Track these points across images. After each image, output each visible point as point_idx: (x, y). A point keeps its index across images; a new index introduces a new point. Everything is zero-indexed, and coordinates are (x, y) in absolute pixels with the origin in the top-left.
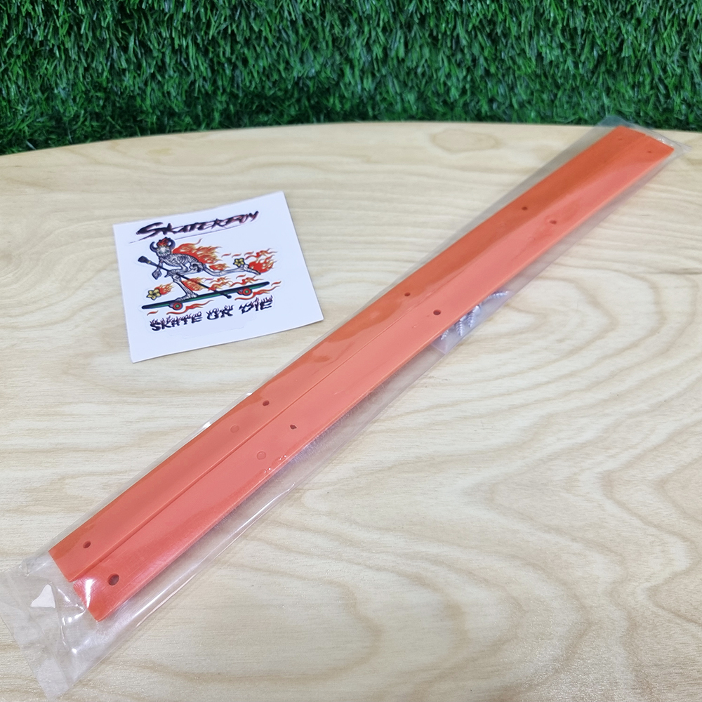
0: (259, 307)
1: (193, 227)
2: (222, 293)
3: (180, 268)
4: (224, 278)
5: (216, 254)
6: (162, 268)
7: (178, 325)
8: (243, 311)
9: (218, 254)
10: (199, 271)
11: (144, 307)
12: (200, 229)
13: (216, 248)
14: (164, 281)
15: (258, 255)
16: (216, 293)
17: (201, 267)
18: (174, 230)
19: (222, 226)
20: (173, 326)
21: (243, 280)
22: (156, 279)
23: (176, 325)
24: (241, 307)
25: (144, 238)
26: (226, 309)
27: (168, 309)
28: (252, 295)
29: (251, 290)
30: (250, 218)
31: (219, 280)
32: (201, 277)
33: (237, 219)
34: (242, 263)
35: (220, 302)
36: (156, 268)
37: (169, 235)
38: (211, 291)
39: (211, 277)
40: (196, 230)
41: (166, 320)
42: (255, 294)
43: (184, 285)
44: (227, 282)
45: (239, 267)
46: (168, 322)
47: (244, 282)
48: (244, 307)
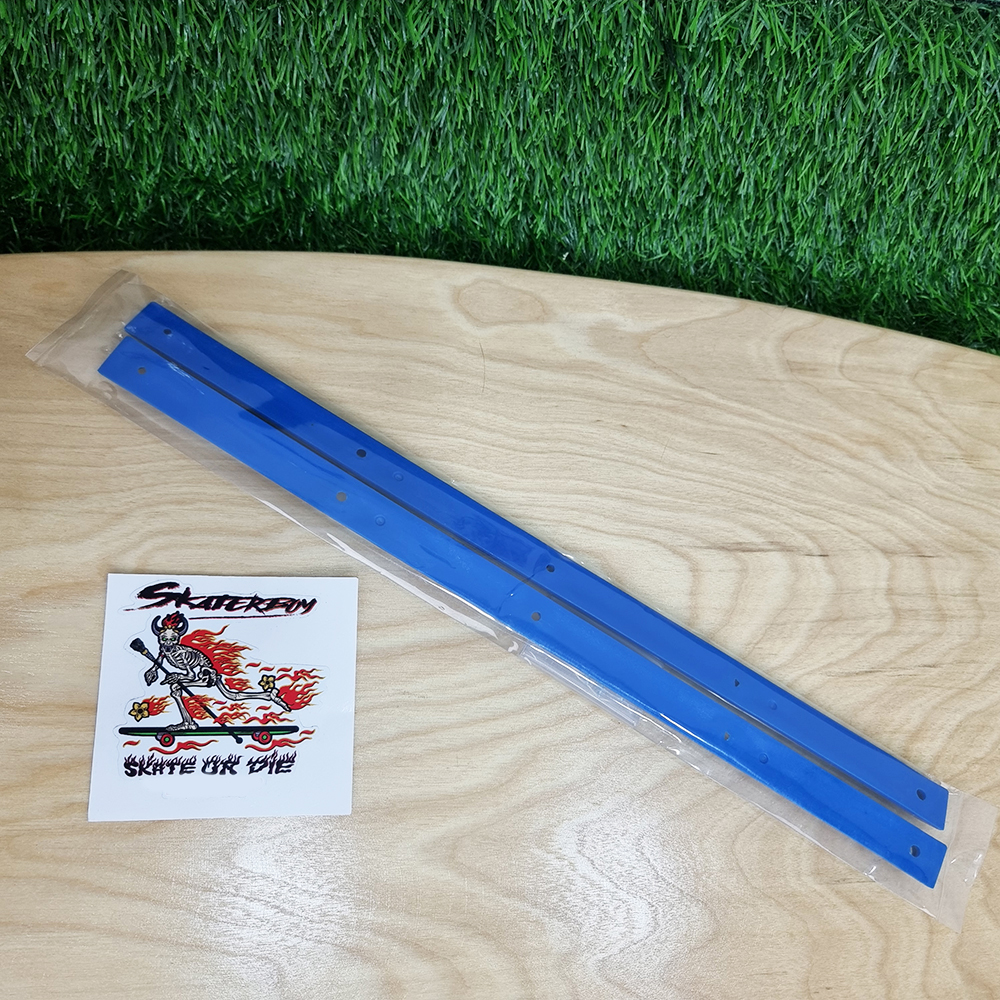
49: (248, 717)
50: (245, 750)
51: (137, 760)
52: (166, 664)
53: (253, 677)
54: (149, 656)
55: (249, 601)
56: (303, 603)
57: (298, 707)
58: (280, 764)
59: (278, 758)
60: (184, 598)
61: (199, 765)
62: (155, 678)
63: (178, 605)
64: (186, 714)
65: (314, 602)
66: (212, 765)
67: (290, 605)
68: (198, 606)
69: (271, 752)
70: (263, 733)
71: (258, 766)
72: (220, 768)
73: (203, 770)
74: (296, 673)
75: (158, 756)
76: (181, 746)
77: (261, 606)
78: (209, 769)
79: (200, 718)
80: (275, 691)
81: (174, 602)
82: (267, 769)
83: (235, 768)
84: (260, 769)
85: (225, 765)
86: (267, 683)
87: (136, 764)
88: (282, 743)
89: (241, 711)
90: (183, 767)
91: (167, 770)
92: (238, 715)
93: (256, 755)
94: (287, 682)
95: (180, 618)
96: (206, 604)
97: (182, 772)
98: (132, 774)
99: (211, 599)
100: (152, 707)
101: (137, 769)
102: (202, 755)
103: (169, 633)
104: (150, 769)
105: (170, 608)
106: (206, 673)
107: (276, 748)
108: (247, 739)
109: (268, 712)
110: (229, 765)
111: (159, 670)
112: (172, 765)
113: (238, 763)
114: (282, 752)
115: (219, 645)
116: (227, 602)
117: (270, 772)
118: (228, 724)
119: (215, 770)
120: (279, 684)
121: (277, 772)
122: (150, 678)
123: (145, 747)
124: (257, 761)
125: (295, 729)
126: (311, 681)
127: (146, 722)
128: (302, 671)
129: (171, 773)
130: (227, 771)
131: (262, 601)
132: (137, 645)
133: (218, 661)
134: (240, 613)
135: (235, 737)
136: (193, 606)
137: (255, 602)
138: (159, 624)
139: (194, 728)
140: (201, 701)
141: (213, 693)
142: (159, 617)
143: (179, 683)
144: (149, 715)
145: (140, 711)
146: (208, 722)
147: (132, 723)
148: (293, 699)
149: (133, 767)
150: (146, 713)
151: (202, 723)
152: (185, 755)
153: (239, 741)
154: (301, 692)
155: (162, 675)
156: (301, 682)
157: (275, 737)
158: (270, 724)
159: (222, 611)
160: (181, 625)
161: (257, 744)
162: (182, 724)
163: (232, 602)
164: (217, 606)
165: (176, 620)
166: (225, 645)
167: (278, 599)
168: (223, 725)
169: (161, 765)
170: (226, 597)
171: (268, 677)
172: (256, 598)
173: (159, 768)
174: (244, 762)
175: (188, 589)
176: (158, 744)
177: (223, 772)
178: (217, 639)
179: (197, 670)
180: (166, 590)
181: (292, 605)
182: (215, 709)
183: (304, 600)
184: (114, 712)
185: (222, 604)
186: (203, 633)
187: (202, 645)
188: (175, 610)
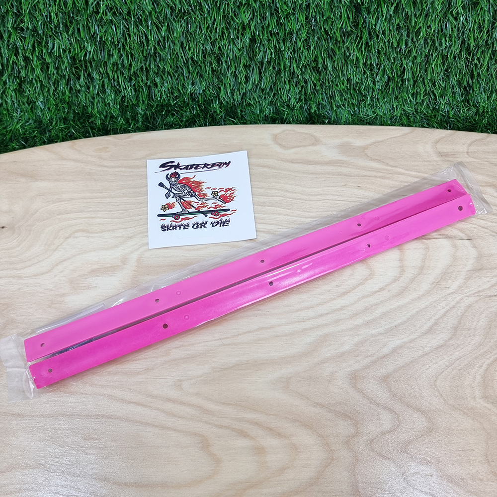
49: (208, 207)
50: (209, 219)
51: (166, 225)
52: (173, 191)
53: (209, 193)
54: (166, 188)
55: (203, 165)
56: (226, 163)
57: (229, 202)
58: (224, 223)
59: (223, 221)
60: (177, 166)
61: (191, 225)
62: (169, 196)
63: (175, 169)
64: (183, 208)
65: (230, 162)
66: (196, 225)
67: (220, 165)
68: (183, 169)
69: (220, 219)
70: (215, 212)
71: (215, 224)
72: (200, 226)
73: (193, 227)
74: (226, 189)
75: (174, 224)
76: (183, 219)
77: (209, 167)
78: (195, 227)
79: (189, 209)
80: (218, 197)
81: (173, 168)
82: (219, 225)
83: (205, 225)
84: (216, 225)
85: (201, 225)
86: (215, 194)
87: (165, 227)
88: (223, 215)
89: (205, 205)
90: (184, 226)
91: (178, 228)
92: (204, 207)
93: (214, 220)
94: (222, 193)
95: (176, 173)
96: (186, 168)
97: (184, 229)
98: (165, 230)
99: (188, 166)
100: (170, 206)
101: (166, 228)
102: (191, 222)
103: (173, 179)
104: (171, 228)
105: (173, 170)
106: (189, 192)
107: (222, 217)
108: (209, 215)
109: (216, 204)
110: (203, 225)
111: (171, 193)
112: (180, 226)
113: (207, 224)
114: (224, 218)
115: (193, 182)
116: (194, 166)
117: (220, 226)
118: (201, 210)
119: (197, 227)
120: (220, 194)
121: (223, 226)
122: (167, 196)
123: (168, 221)
124: (214, 222)
125: (229, 210)
126: (232, 192)
127: (168, 212)
128: (228, 189)
129: (180, 229)
130: (203, 227)
131: (209, 165)
132: (161, 185)
133: (194, 188)
134: (201, 170)
135: (204, 214)
136: (181, 169)
137: (206, 165)
138: (169, 176)
139: (187, 212)
140: (189, 203)
141: (193, 199)
142: (168, 174)
143: (179, 196)
144: (169, 209)
145: (165, 208)
146: (193, 210)
147: (162, 212)
148: (226, 199)
149: (164, 228)
150: (167, 209)
151: (190, 211)
152: (185, 222)
153: (206, 216)
154: (229, 196)
155: (172, 195)
156: (229, 192)
157: (220, 213)
158: (218, 209)
159: (193, 170)
160: (177, 176)
161: (213, 216)
162: (182, 211)
163: (197, 166)
164: (191, 168)
165: (175, 174)
166: (196, 182)
167: (215, 163)
168: (199, 210)
169: (176, 226)
170: (194, 165)
171: (215, 192)
172: (206, 164)
173: (175, 227)
174: (209, 223)
175: (178, 163)
176: (173, 219)
178: (192, 180)
179: (186, 192)
180: (170, 164)
181: (221, 165)
182: (195, 205)
184: (154, 208)
185: (193, 167)
186: (186, 178)
187: (187, 183)
188: (175, 171)
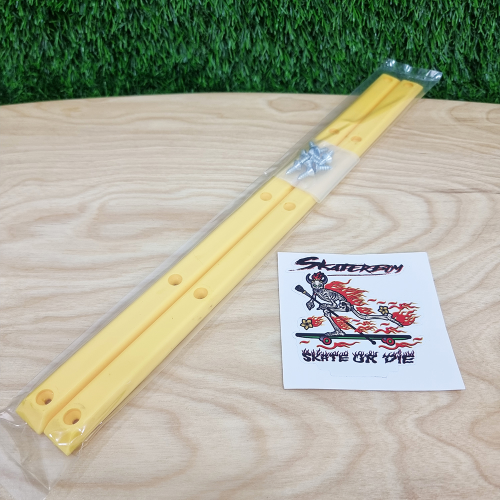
0: (402, 359)
1: (344, 267)
2: (368, 337)
3: (331, 303)
4: (369, 323)
5: (363, 297)
6: (315, 300)
7: (327, 360)
8: (387, 361)
9: (365, 297)
10: (347, 310)
11: (298, 335)
12: (350, 270)
13: (364, 291)
14: (316, 313)
15: (401, 307)
16: (361, 336)
17: (349, 306)
18: (328, 267)
19: (369, 272)
20: (323, 360)
21: (387, 329)
22: (310, 310)
23: (325, 360)
24: (384, 356)
25: (302, 269)
26: (370, 355)
27: (317, 342)
28: (394, 346)
29: (394, 340)
30: (395, 270)
31: (364, 324)
32: (349, 317)
33: (383, 269)
34: (387, 312)
35: (365, 346)
36: (310, 299)
37: (323, 270)
38: (357, 333)
39: (359, 319)
40: (346, 270)
41: (316, 353)
42: (398, 345)
43: (334, 321)
44: (372, 328)
45: (384, 315)
46: (317, 356)
47: (388, 331)
48: (387, 357)
49: (376, 330)
50: (380, 348)
51: (310, 352)
52: (318, 299)
53: (374, 307)
54: (307, 294)
55: (361, 267)
56: (395, 267)
57: (408, 324)
58: (405, 357)
59: (402, 354)
60: (323, 265)
61: (351, 357)
62: (313, 306)
63: (319, 268)
64: (336, 327)
65: (401, 266)
66: (359, 357)
67: (387, 268)
68: (332, 269)
69: (396, 351)
70: (388, 339)
71: (390, 359)
72: (365, 359)
73: (354, 359)
75: (323, 350)
76: (336, 345)
77: (369, 270)
78: (358, 359)
79: (346, 329)
80: (390, 315)
81: (317, 267)
82: (397, 360)
83: (375, 359)
84: (392, 360)
85: (368, 357)
86: (384, 310)
87: (310, 355)
88: (402, 345)
89: (371, 326)
90: (340, 357)
91: (330, 358)
92: (370, 328)
93: (387, 352)
94: (395, 310)
95: (322, 275)
96: (336, 268)
97: (340, 361)
98: (309, 360)
99: (338, 265)
100: (314, 322)
101: (311, 357)
102: (351, 351)
103: (317, 283)
104: (319, 357)
105: (316, 270)
106: (343, 304)
107: (400, 348)
108: (379, 342)
109: (388, 327)
110: (371, 357)
111: (314, 302)
112: (333, 356)
113: (376, 356)
114: (404, 350)
115: (348, 290)
116: (348, 267)
117: (400, 362)
118: (364, 333)
119: (362, 361)
120: (391, 311)
121: (404, 362)
122: (310, 306)
123: (314, 345)
124: (389, 355)
125: (409, 337)
126: (412, 310)
127: (312, 330)
128: (404, 304)
129: (333, 360)
131: (369, 267)
132: (299, 288)
133: (351, 299)
134: (358, 273)
135: (371, 340)
136: (328, 269)
137: (365, 267)
138: (310, 278)
139: (343, 334)
140: (345, 320)
141: (350, 315)
142: (309, 274)
143: (328, 309)
144: (313, 326)
145: (307, 324)
146: (351, 332)
147: (302, 330)
148: (403, 320)
149: (308, 356)
150: (311, 325)
151: (347, 332)
152: (341, 350)
153: (374, 343)
154: (407, 316)
155: (317, 305)
156: (405, 310)
157: (396, 341)
158: (392, 334)
159: (346, 272)
160: (323, 278)
161: (386, 345)
162: (335, 332)
163: (352, 268)
164: (343, 269)
165: (320, 276)
166: (352, 289)
167: (379, 266)
168: (361, 333)
169: (326, 355)
170: (347, 265)
171: (383, 307)
172: (365, 265)
173: (325, 357)
174: (380, 355)
175: (324, 260)
176: (322, 344)
177: (368, 362)
178: (346, 286)
179: (338, 302)
180: (311, 261)
181: (388, 269)
182: (354, 324)
183: (395, 266)
184: (291, 322)
186: (337, 283)
187: (338, 289)
188: (319, 271)
